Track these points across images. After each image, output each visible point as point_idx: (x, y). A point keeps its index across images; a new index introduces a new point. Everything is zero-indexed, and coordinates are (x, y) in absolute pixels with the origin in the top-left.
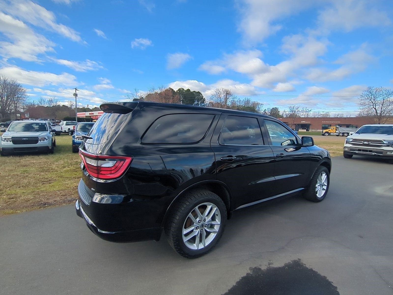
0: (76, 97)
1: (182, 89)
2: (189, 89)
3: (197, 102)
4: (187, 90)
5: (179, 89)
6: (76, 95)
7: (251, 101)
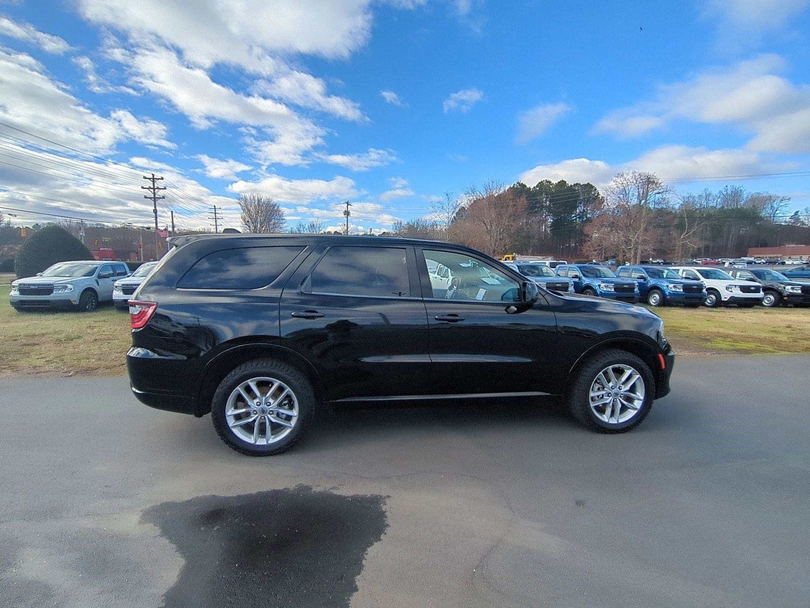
0: (347, 218)
1: (547, 182)
2: (564, 180)
3: (584, 207)
4: (559, 182)
5: (539, 183)
6: (347, 213)
7: (745, 192)
